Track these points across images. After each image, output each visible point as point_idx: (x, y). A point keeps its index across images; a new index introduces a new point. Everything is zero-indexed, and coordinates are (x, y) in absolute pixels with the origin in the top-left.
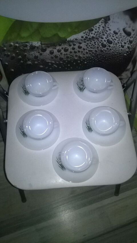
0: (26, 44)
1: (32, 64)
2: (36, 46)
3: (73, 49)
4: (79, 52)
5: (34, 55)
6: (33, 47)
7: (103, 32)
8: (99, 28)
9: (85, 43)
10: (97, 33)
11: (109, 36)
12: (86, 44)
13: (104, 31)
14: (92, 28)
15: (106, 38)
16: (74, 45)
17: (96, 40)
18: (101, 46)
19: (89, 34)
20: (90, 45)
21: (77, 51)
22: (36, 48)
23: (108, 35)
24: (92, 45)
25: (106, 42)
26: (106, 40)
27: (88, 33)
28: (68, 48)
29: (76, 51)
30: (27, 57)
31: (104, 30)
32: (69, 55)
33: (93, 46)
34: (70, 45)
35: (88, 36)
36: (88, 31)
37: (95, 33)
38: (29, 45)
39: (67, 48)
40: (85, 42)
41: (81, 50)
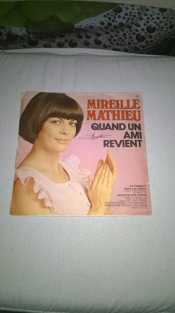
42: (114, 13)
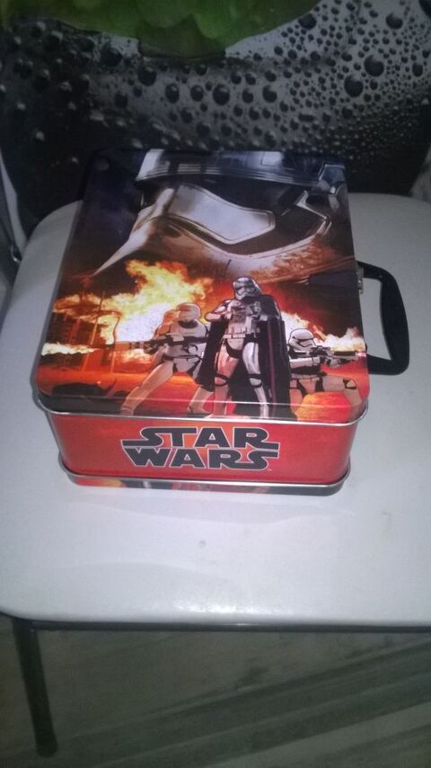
0: (90, 38)
1: (106, 124)
2: (123, 53)
3: (248, 97)
4: (267, 114)
5: (114, 90)
6: (113, 54)
7: (349, 29)
8: (335, 12)
9: (287, 80)
10: (327, 38)
11: (370, 45)
12: (292, 86)
13: (355, 23)
14: (312, 12)
15: (361, 55)
16: (251, 81)
17: (325, 69)
18: (344, 95)
19: (302, 39)
20: (305, 89)
21: (260, 112)
22: (122, 63)
23: (366, 41)
24: (313, 89)
25: (363, 70)
26: (361, 62)
27: (297, 34)
28: (229, 90)
29: (256, 109)
30: (90, 92)
31: (352, 17)
32: (232, 119)
33: (314, 94)
34: (237, 80)
35: (299, 48)
36: (297, 27)
37: (321, 36)
38: (101, 46)
39: (225, 90)
40: (288, 75)
41: (273, 108)
42: (300, 29)
